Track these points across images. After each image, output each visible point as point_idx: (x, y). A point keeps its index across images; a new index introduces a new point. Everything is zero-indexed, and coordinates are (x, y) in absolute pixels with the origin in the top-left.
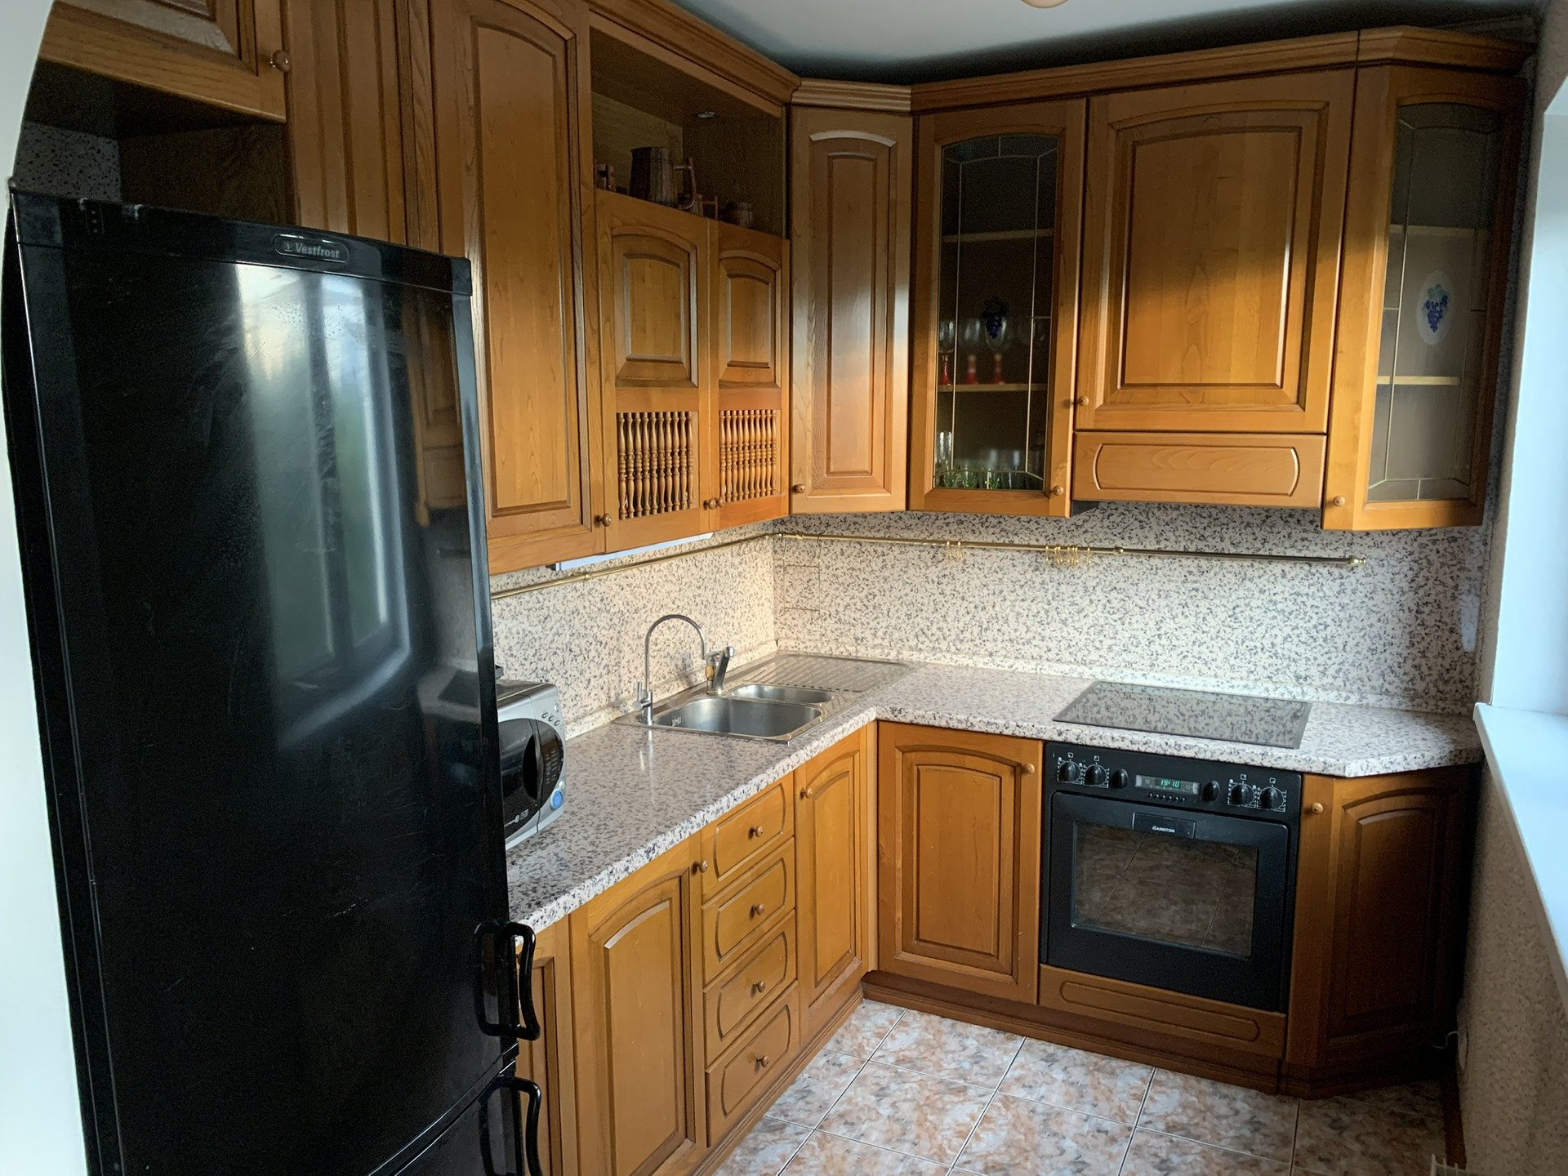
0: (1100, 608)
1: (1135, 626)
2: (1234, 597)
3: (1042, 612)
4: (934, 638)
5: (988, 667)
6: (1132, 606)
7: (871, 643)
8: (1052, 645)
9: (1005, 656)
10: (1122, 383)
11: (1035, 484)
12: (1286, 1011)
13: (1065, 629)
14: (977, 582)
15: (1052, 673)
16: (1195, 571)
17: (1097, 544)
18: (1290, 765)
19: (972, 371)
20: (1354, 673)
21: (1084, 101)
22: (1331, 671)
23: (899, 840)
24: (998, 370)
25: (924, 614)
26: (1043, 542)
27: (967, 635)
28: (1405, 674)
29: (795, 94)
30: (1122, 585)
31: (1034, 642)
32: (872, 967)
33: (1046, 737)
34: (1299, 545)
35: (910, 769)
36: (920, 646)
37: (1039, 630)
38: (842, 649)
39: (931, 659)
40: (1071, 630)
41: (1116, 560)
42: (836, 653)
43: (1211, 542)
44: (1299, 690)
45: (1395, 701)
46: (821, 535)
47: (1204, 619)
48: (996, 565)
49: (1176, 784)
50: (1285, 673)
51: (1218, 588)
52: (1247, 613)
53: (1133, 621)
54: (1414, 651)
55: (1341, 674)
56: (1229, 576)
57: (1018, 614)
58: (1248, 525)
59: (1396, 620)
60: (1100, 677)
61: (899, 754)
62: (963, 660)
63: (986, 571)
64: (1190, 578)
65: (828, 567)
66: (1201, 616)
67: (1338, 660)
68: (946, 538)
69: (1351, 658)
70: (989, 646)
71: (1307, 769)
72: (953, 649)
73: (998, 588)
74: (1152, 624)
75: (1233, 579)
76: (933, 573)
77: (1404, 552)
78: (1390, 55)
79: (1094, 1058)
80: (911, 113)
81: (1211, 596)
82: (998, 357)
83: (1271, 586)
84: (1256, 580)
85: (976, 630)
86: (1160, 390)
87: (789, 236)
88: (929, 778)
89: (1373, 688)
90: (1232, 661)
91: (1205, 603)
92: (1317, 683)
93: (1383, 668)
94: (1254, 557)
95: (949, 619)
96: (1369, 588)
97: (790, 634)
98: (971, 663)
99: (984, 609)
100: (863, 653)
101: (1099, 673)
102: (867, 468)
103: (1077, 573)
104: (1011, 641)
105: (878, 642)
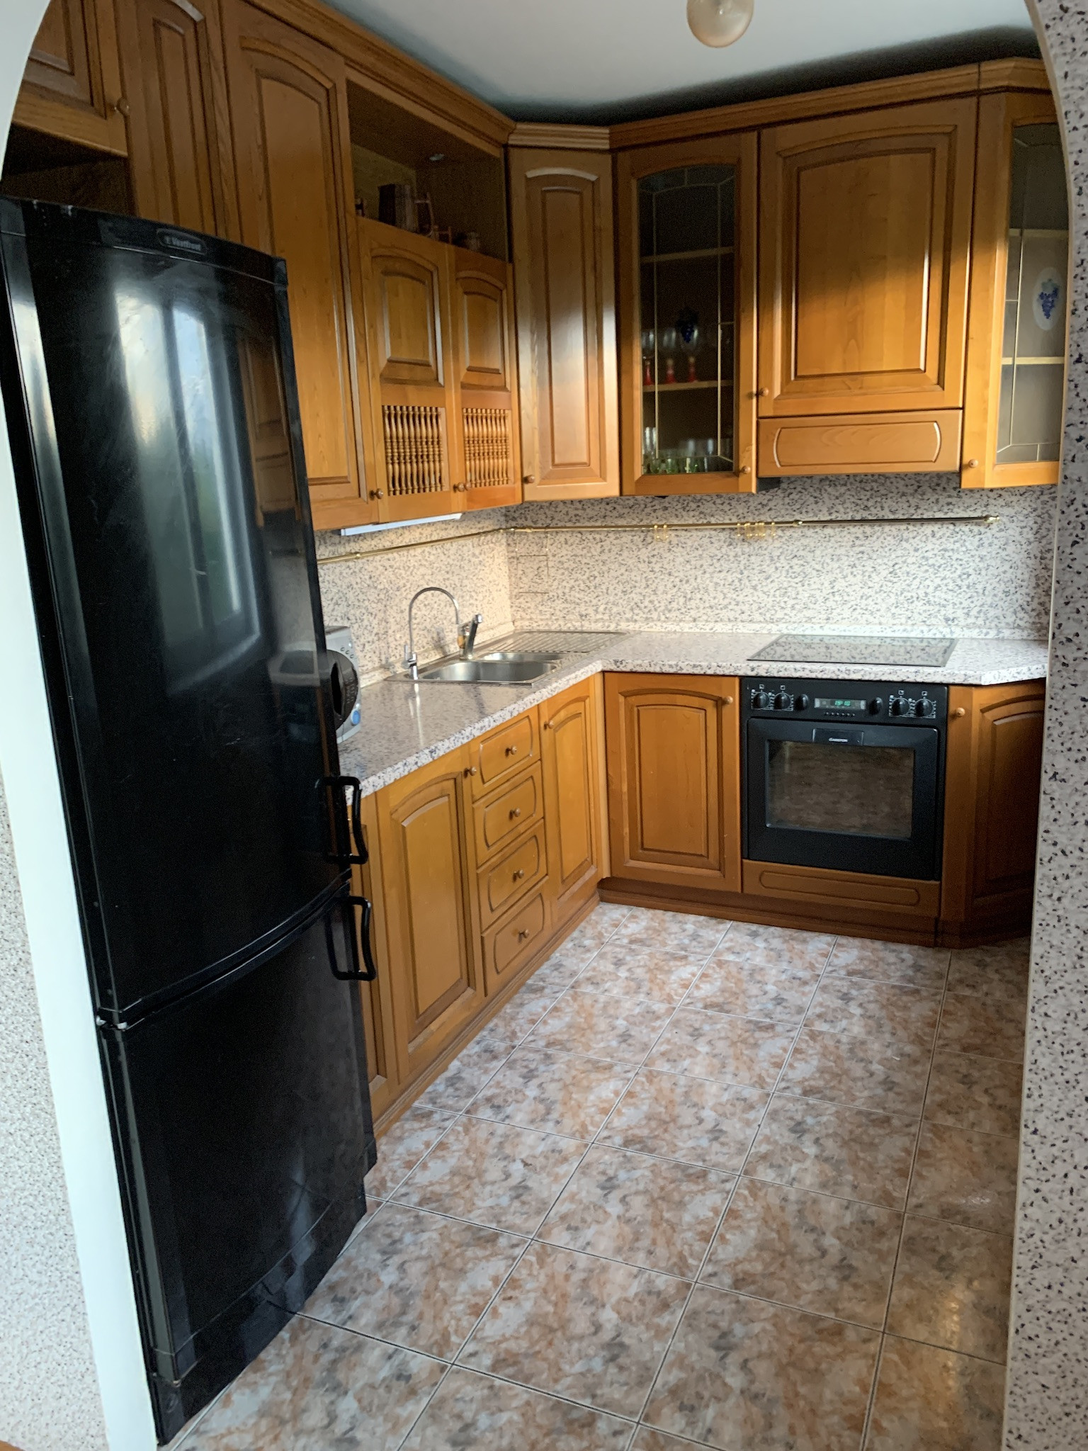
0: (784, 573)
1: (814, 586)
2: (893, 556)
3: (736, 582)
4: (646, 610)
5: (692, 631)
6: (810, 570)
7: (593, 618)
8: (745, 608)
9: (707, 621)
10: (797, 377)
11: (727, 466)
12: (939, 879)
13: (756, 593)
14: (681, 559)
15: (745, 631)
16: (861, 536)
17: (780, 519)
18: (938, 679)
19: (670, 372)
20: (992, 613)
21: (755, 134)
22: (974, 612)
23: (625, 769)
24: (692, 370)
25: (638, 590)
26: (735, 520)
27: (674, 605)
28: (1033, 610)
29: (512, 137)
30: (801, 553)
31: (730, 607)
32: (606, 874)
33: (741, 673)
34: (945, 509)
35: (631, 711)
36: (635, 617)
37: (734, 596)
38: (569, 625)
39: (645, 628)
40: (760, 594)
41: (796, 533)
42: (565, 629)
43: (874, 511)
44: (948, 630)
45: (1025, 634)
46: (548, 527)
47: (870, 576)
48: (696, 544)
49: (847, 703)
50: (936, 617)
51: (880, 550)
52: (905, 569)
53: (811, 582)
54: (1040, 591)
55: (982, 614)
56: (889, 538)
57: (716, 584)
58: (904, 494)
59: (1024, 566)
60: (785, 632)
61: (622, 699)
62: (671, 627)
63: (688, 549)
64: (857, 542)
65: (554, 556)
66: (867, 574)
67: (979, 603)
68: (654, 523)
69: (989, 600)
70: (693, 613)
71: (951, 681)
72: (663, 618)
73: (700, 563)
74: (827, 584)
75: (892, 541)
76: (644, 554)
77: (1029, 509)
78: (1005, 83)
79: (788, 932)
80: (610, 151)
81: (875, 557)
82: (692, 360)
83: (923, 545)
84: (911, 540)
85: (682, 600)
86: (826, 379)
87: (511, 260)
88: (648, 716)
89: (1007, 624)
90: (893, 610)
91: (870, 563)
92: (963, 623)
93: (1015, 606)
94: (908, 520)
95: (659, 593)
96: (1003, 541)
97: (524, 615)
98: (678, 628)
99: (687, 581)
100: (587, 626)
101: (784, 628)
102: (585, 459)
103: (764, 545)
104: (711, 607)
105: (599, 616)
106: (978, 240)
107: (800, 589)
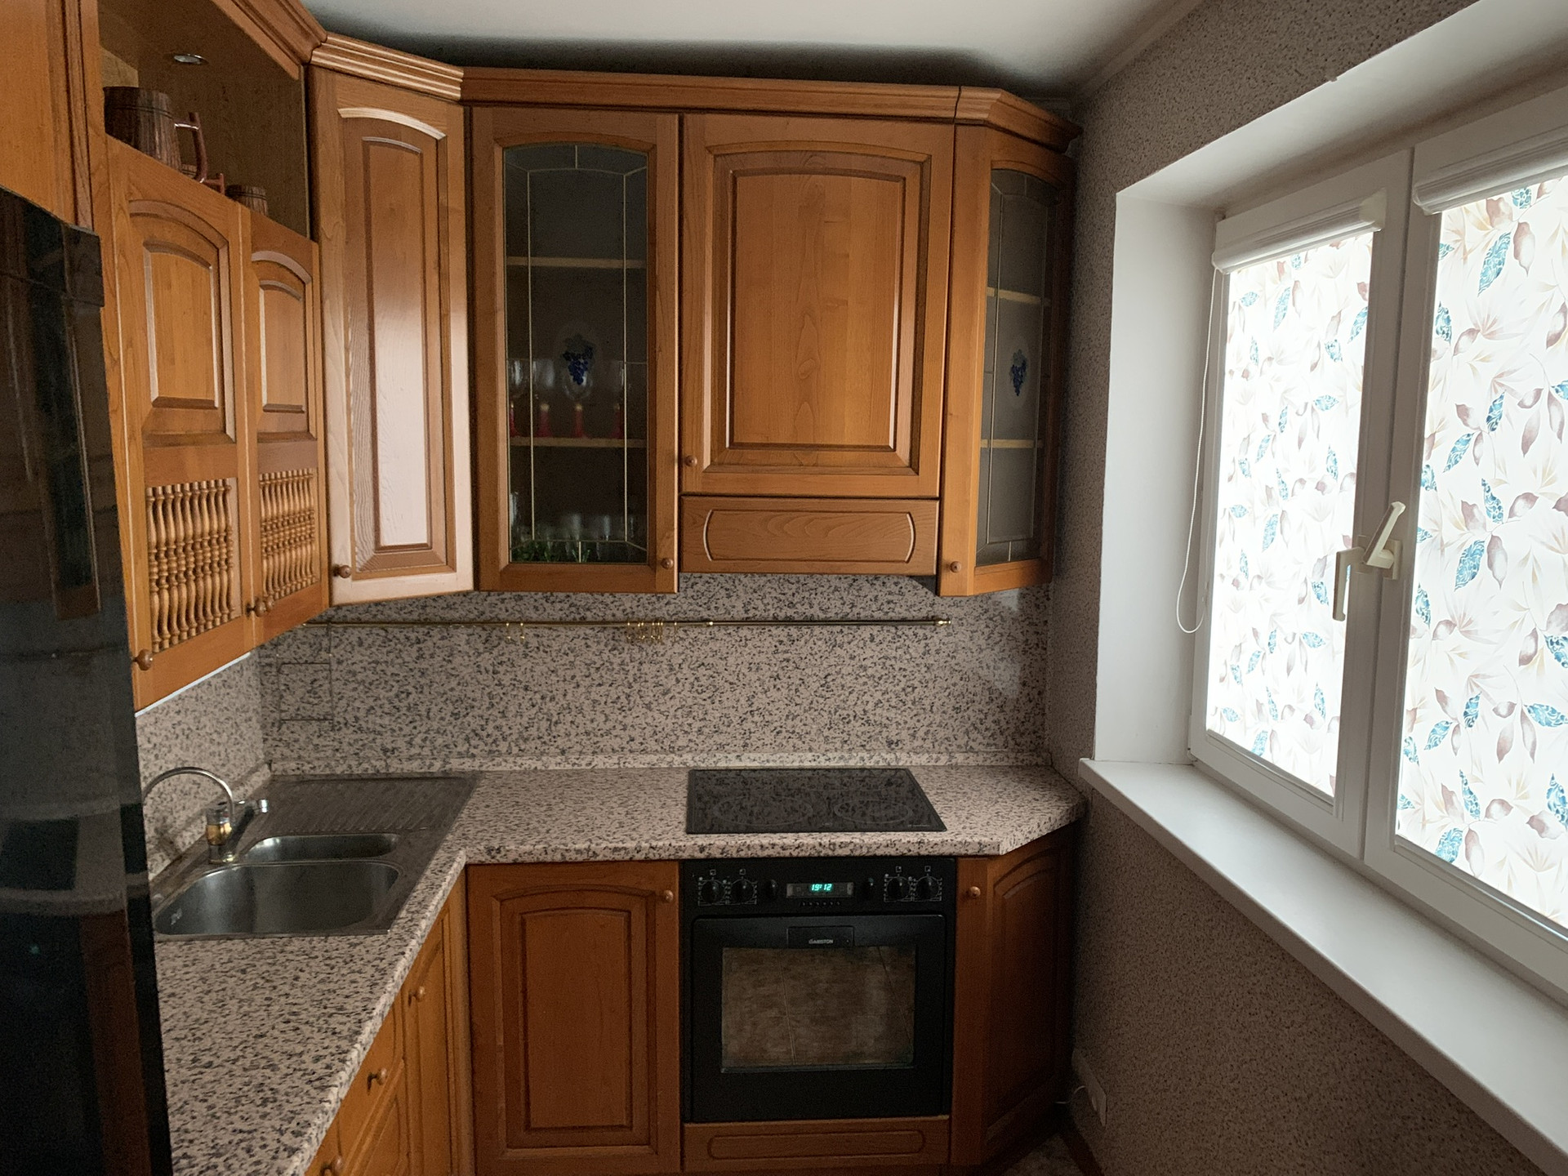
0: (688, 686)
1: (726, 704)
2: (825, 665)
3: (623, 697)
4: (490, 740)
5: (561, 767)
6: (722, 682)
7: (405, 754)
8: (635, 734)
9: (581, 753)
10: (733, 445)
11: (637, 555)
12: (949, 1111)
13: (650, 714)
14: (543, 668)
15: (637, 765)
16: (785, 640)
20: (941, 734)
21: (677, 117)
22: (921, 734)
24: (579, 421)
25: (477, 712)
27: (533, 731)
28: (987, 729)
29: (320, 53)
30: (710, 660)
31: (614, 733)
34: (885, 608)
35: (512, 920)
36: (473, 751)
37: (620, 718)
38: (365, 765)
39: (489, 766)
40: (656, 714)
41: (703, 633)
42: (358, 771)
43: (801, 609)
44: (893, 756)
45: (979, 757)
46: (330, 621)
47: (797, 690)
48: (565, 646)
49: (828, 888)
50: (877, 739)
51: (809, 657)
52: (839, 680)
53: (724, 699)
54: (993, 706)
55: (930, 736)
56: (820, 643)
57: (595, 701)
58: (836, 589)
59: (976, 677)
60: (691, 764)
61: (496, 904)
62: (530, 763)
63: (554, 654)
64: (781, 648)
65: (340, 662)
66: (794, 687)
67: (926, 722)
69: (938, 718)
70: (561, 742)
72: (515, 750)
73: (570, 673)
74: (743, 701)
75: (824, 646)
76: (486, 660)
77: (980, 610)
78: (985, 116)
80: (460, 102)
81: (803, 665)
82: (579, 408)
83: (861, 651)
84: (846, 646)
85: (544, 724)
86: (773, 451)
87: (316, 238)
88: (538, 927)
89: (959, 746)
90: (826, 733)
91: (796, 674)
92: (909, 747)
93: (967, 726)
94: (842, 622)
95: (510, 715)
96: (952, 647)
97: (287, 752)
98: (539, 765)
99: (552, 699)
100: (396, 767)
101: (691, 761)
102: (424, 540)
103: (660, 648)
104: (587, 733)
105: (414, 751)
107: (709, 707)
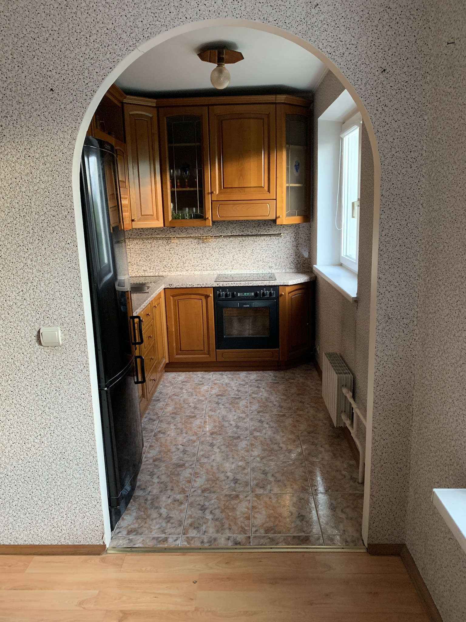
0: (217, 253)
1: (227, 258)
2: (252, 247)
3: (201, 256)
4: (169, 268)
5: (187, 274)
6: (226, 252)
7: (149, 271)
8: (204, 266)
9: (191, 271)
10: (224, 188)
11: (201, 216)
12: (279, 348)
13: (208, 261)
14: (181, 249)
15: (205, 274)
16: (242, 241)
17: (215, 235)
18: (276, 284)
19: (179, 184)
20: (283, 264)
21: (207, 107)
22: (278, 264)
23: (173, 323)
24: (187, 184)
25: (165, 261)
26: (200, 236)
27: (179, 265)
28: (295, 263)
29: (124, 100)
30: (223, 246)
32: (167, 362)
33: (214, 286)
34: (267, 231)
35: (175, 302)
36: (165, 270)
38: (140, 274)
39: (169, 274)
40: (210, 261)
41: (220, 240)
43: (245, 232)
45: (293, 270)
46: (130, 238)
48: (186, 243)
49: (248, 294)
50: (266, 266)
51: (248, 245)
52: (256, 251)
53: (226, 256)
54: (297, 257)
55: (280, 265)
57: (194, 258)
58: (254, 227)
59: (292, 249)
60: (219, 273)
61: (172, 298)
62: (179, 273)
63: (184, 245)
64: (241, 243)
65: (132, 249)
66: (244, 253)
67: (279, 261)
68: (171, 236)
69: (282, 260)
70: (186, 268)
71: (280, 284)
72: (175, 270)
73: (188, 250)
74: (231, 257)
75: (252, 242)
76: (167, 247)
78: (283, 101)
79: (232, 372)
80: (156, 107)
81: (246, 247)
82: (186, 180)
83: (261, 243)
84: (257, 242)
85: (182, 264)
86: (234, 189)
87: (125, 142)
88: (181, 304)
89: (288, 267)
90: (253, 265)
91: (245, 249)
92: (275, 268)
93: (290, 262)
94: (256, 235)
96: (285, 241)
98: (181, 274)
99: (184, 257)
100: (147, 274)
101: (219, 272)
102: (152, 214)
103: (210, 244)
104: (193, 266)
105: (151, 270)
106: (278, 148)
107: (223, 259)
